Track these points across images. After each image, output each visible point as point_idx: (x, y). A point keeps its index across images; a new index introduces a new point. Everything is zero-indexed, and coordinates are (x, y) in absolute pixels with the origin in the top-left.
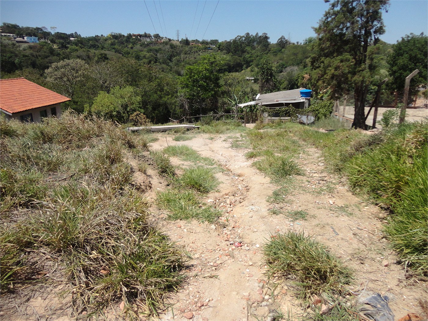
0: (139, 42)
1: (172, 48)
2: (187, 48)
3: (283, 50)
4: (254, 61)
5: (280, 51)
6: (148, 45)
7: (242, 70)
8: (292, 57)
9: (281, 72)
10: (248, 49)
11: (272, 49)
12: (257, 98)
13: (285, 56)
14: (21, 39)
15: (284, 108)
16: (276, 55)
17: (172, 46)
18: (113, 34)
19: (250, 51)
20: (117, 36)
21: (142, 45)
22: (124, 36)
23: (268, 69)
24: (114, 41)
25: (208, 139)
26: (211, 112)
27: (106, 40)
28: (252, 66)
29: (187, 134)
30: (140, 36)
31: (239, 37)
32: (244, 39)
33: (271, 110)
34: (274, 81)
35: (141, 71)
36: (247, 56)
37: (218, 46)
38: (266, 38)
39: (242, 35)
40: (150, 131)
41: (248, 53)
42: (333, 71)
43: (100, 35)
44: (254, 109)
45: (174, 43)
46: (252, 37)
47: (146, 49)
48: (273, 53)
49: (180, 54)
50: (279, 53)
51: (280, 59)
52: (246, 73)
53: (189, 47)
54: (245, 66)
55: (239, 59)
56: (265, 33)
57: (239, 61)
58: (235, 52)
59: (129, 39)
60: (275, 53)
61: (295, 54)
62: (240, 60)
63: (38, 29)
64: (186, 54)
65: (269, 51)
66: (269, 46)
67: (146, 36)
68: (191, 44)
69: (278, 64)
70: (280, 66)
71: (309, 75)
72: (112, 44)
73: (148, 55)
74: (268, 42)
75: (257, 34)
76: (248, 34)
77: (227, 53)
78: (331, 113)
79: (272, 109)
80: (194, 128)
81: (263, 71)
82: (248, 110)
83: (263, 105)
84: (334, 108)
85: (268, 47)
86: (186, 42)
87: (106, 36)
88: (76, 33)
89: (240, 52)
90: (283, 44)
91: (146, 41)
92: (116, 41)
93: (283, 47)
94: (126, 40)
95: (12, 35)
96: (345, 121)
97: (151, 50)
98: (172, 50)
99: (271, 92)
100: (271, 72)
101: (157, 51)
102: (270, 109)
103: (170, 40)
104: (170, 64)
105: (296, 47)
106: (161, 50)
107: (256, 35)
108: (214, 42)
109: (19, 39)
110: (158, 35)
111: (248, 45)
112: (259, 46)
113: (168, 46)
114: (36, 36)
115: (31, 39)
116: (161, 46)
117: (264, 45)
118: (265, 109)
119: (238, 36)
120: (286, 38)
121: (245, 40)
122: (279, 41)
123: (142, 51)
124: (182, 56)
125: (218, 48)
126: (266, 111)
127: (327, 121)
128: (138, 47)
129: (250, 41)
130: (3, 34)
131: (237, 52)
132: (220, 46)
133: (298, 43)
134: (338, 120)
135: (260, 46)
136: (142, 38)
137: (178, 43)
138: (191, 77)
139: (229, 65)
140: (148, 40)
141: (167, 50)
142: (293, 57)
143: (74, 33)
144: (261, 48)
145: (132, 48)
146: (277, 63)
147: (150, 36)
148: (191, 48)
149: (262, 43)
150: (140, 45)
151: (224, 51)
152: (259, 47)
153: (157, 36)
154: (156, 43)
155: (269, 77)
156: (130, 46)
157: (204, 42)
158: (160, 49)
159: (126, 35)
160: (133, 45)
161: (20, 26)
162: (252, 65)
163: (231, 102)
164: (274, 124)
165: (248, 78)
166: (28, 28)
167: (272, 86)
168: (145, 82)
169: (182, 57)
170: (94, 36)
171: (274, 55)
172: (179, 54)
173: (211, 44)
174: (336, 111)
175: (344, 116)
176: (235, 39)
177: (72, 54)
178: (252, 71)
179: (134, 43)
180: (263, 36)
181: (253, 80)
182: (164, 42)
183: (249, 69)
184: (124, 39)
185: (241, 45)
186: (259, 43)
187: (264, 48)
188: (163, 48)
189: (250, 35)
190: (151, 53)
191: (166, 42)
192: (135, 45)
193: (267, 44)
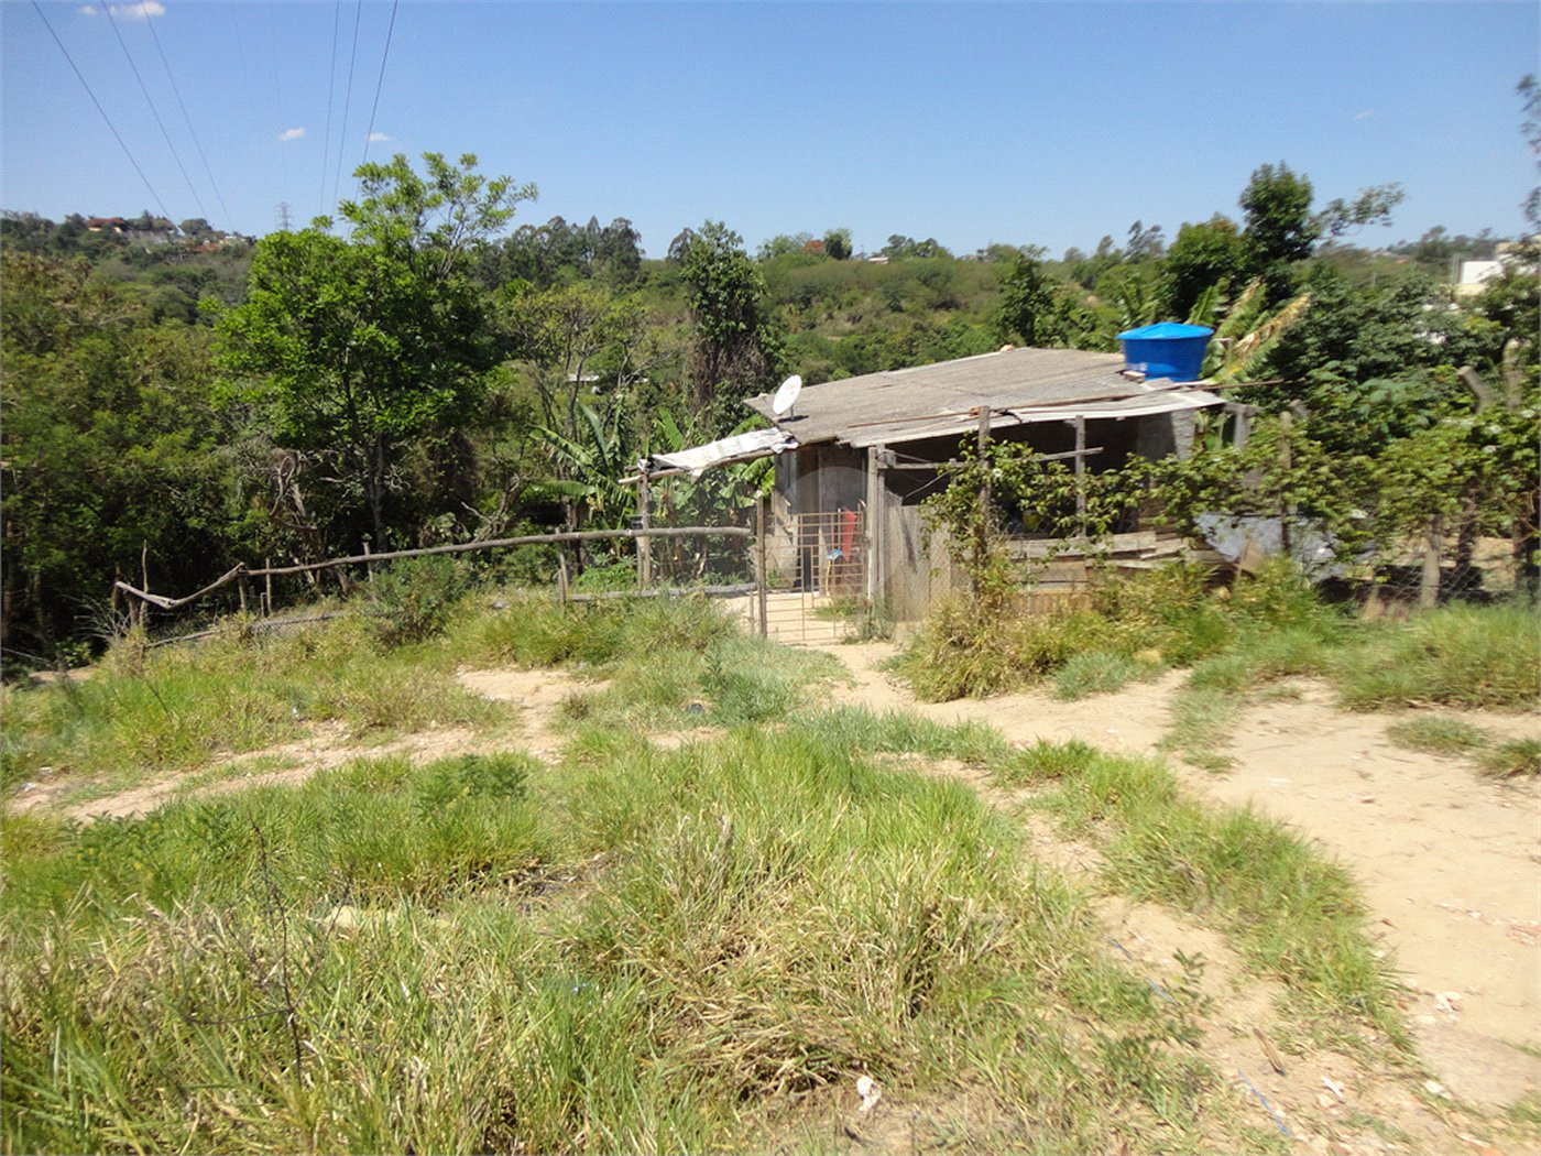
0: (119, 248)
6: (157, 258)
11: (655, 274)
16: (672, 294)
19: (575, 281)
20: (17, 224)
21: (134, 258)
22: (49, 224)
26: (443, 518)
30: (125, 226)
31: (529, 232)
32: (546, 237)
34: (767, 345)
38: (630, 235)
39: (537, 226)
44: (716, 489)
46: (574, 232)
47: (147, 274)
48: (660, 286)
56: (621, 220)
59: (73, 235)
60: (668, 290)
65: (645, 280)
66: (641, 265)
67: (148, 225)
73: (155, 294)
74: (633, 248)
75: (594, 221)
76: (560, 220)
85: (637, 268)
91: (150, 244)
92: (14, 243)
94: (60, 239)
97: (170, 278)
101: (197, 281)
103: (251, 241)
106: (216, 278)
107: (591, 223)
110: (201, 222)
111: (564, 262)
112: (603, 264)
116: (215, 264)
117: (625, 263)
119: (524, 228)
121: (552, 242)
122: (679, 244)
123: (129, 279)
128: (112, 264)
129: (571, 246)
135: (608, 263)
136: (131, 234)
140: (160, 240)
141: (241, 278)
144: (612, 270)
147: (164, 227)
149: (615, 254)
150: (121, 256)
152: (604, 268)
153: (198, 228)
154: (193, 251)
155: (742, 326)
156: (78, 260)
158: (210, 275)
159: (59, 219)
160: (92, 257)
171: (663, 295)
176: (515, 237)
179: (94, 253)
180: (616, 231)
181: (596, 383)
182: (226, 250)
184: (52, 235)
185: (539, 262)
186: (607, 252)
187: (625, 271)
188: (224, 272)
189: (569, 224)
190: (171, 288)
191: (237, 249)
192: (100, 260)
193: (632, 255)
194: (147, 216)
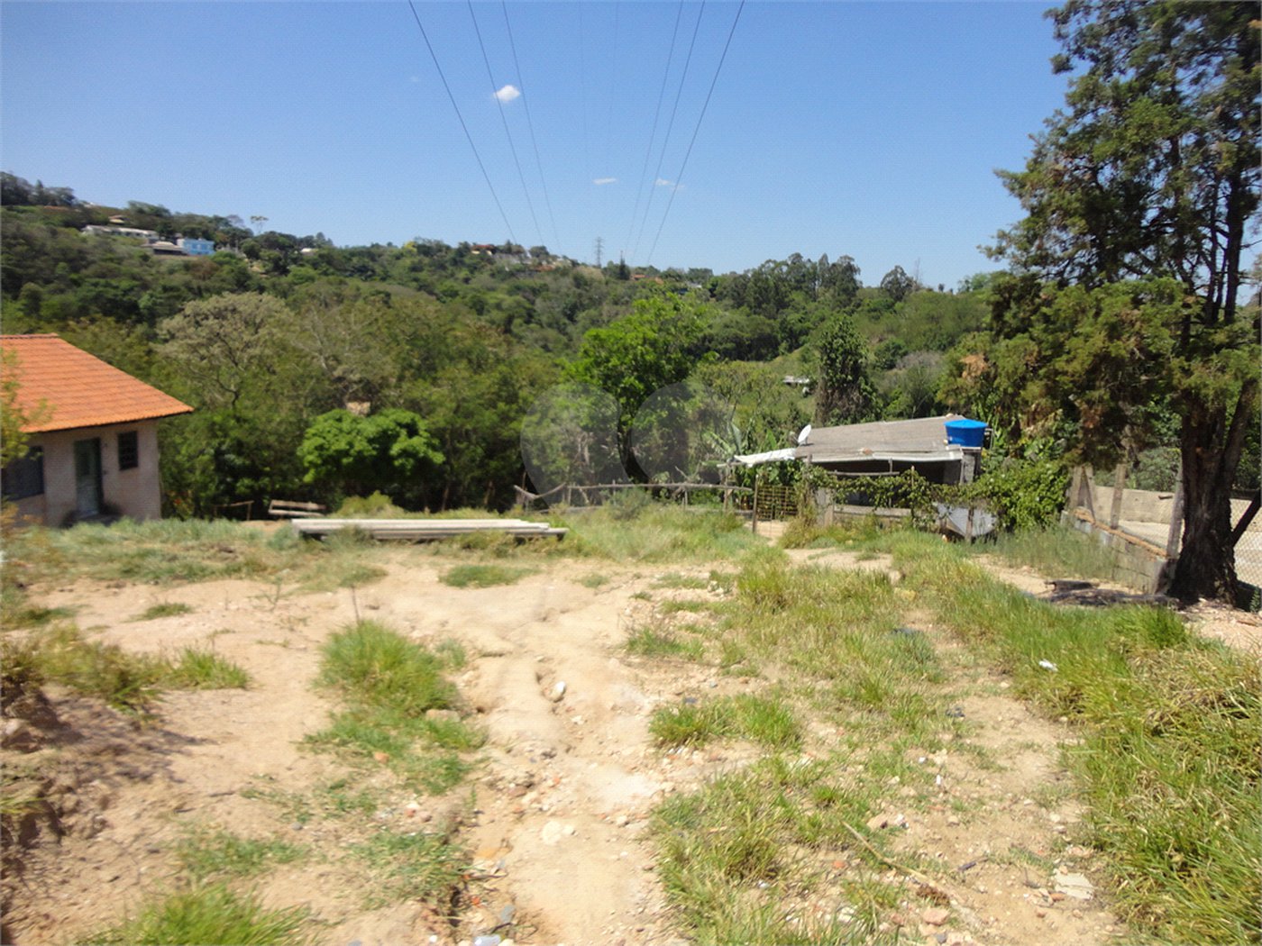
0: (489, 267)
1: (578, 286)
2: (620, 288)
3: (898, 305)
4: (814, 332)
5: (890, 307)
6: (512, 274)
7: (776, 356)
8: (925, 327)
9: (891, 366)
10: (797, 297)
11: (867, 301)
12: (801, 438)
13: (903, 321)
14: (167, 245)
15: (888, 480)
16: (877, 318)
17: (580, 282)
18: (420, 242)
19: (803, 304)
20: (430, 248)
21: (498, 274)
22: (448, 248)
23: (846, 353)
24: (420, 262)
25: (582, 581)
27: (399, 256)
28: (807, 345)
29: (514, 556)
30: (494, 250)
31: (772, 265)
32: (785, 269)
33: (843, 483)
34: (865, 390)
35: (456, 337)
36: (792, 317)
37: (709, 286)
38: (850, 270)
39: (779, 260)
40: (372, 537)
41: (797, 311)
42: (1099, 341)
43: (383, 243)
45: (585, 272)
46: (808, 265)
47: (505, 286)
48: (869, 311)
49: (600, 303)
50: (887, 314)
51: (891, 331)
52: (788, 364)
53: (628, 283)
54: (784, 344)
55: (769, 325)
56: (846, 257)
57: (768, 330)
58: (759, 306)
59: (462, 256)
60: (875, 314)
61: (932, 319)
62: (772, 328)
63: (218, 220)
64: (616, 303)
65: (859, 305)
66: (858, 293)
67: (509, 250)
68: (633, 276)
69: (883, 345)
70: (888, 349)
71: (986, 360)
72: (414, 269)
73: (509, 301)
74: (853, 281)
75: (825, 257)
76: (798, 256)
77: (733, 307)
78: (1060, 507)
79: (848, 478)
80: (544, 535)
81: (829, 358)
82: (774, 475)
83: (816, 464)
84: (1073, 493)
85: (854, 295)
86: (622, 272)
87: (400, 246)
88: (320, 235)
89: (771, 307)
90: (898, 289)
91: (509, 265)
92: (426, 260)
93: (899, 298)
94: (454, 259)
95: (145, 232)
96: (1122, 549)
97: (518, 289)
98: (579, 291)
99: (855, 421)
100: (856, 362)
101: (535, 292)
102: (840, 478)
103: (575, 264)
104: (570, 329)
105: (937, 298)
106: (548, 290)
107: (822, 259)
108: (699, 275)
109: (164, 244)
110: (543, 248)
111: (796, 288)
112: (828, 291)
113: (568, 281)
114: (207, 236)
115: (194, 246)
116: (548, 280)
117: (845, 291)
118: (821, 478)
119: (768, 262)
120: (909, 274)
121: (788, 273)
122: (890, 279)
123: (493, 289)
124: (606, 308)
125: (711, 291)
126: (825, 485)
127: (1047, 539)
128: (483, 278)
129: (804, 276)
130: (123, 230)
131: (764, 306)
132: (714, 286)
133: (941, 288)
134: (1094, 541)
135: (831, 291)
136: (497, 256)
137: (597, 274)
138: (598, 364)
139: (738, 341)
140: (515, 261)
141: (564, 290)
142: (927, 327)
143: (315, 235)
144: (833, 296)
145: (466, 281)
146: (881, 340)
147: (520, 252)
148: (634, 288)
149: (837, 284)
150: (489, 272)
151: (728, 301)
152: (827, 294)
153: (540, 252)
154: (533, 271)
155: (850, 378)
156: (463, 273)
157: (671, 275)
158: (545, 287)
159: (454, 245)
160: (472, 272)
161: (173, 211)
162: (804, 343)
163: (722, 445)
164: (853, 533)
165: (790, 379)
166: (191, 218)
167: (857, 405)
168: (461, 370)
169: (604, 313)
170: (369, 245)
171: (871, 318)
172: (596, 303)
173: (691, 280)
174: (1081, 504)
175: (1114, 527)
176: (761, 268)
177: (296, 287)
178: (805, 360)
179: (473, 269)
180: (840, 265)
181: (807, 385)
182: (557, 269)
183: (797, 353)
184: (450, 255)
185: (777, 287)
186: (829, 283)
187: (844, 297)
188: (553, 286)
189: (805, 259)
190: (519, 298)
191: (565, 268)
192: (476, 274)
193: (851, 286)
194: (509, 244)
